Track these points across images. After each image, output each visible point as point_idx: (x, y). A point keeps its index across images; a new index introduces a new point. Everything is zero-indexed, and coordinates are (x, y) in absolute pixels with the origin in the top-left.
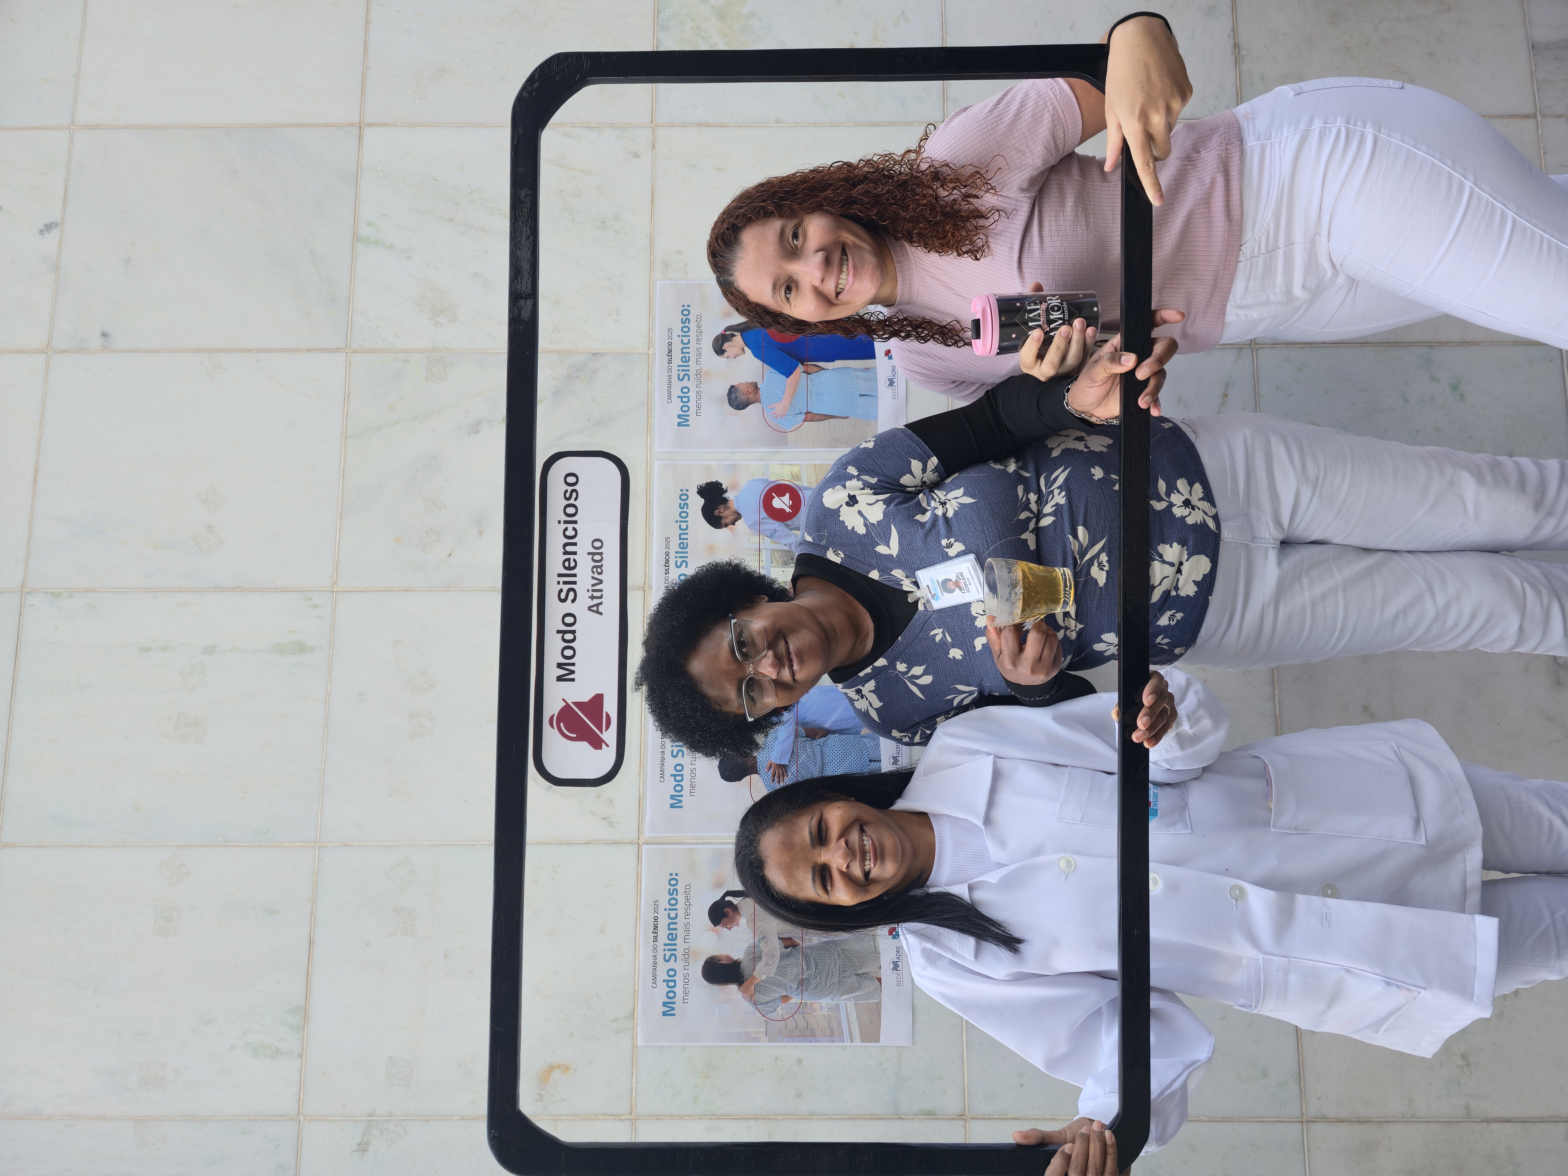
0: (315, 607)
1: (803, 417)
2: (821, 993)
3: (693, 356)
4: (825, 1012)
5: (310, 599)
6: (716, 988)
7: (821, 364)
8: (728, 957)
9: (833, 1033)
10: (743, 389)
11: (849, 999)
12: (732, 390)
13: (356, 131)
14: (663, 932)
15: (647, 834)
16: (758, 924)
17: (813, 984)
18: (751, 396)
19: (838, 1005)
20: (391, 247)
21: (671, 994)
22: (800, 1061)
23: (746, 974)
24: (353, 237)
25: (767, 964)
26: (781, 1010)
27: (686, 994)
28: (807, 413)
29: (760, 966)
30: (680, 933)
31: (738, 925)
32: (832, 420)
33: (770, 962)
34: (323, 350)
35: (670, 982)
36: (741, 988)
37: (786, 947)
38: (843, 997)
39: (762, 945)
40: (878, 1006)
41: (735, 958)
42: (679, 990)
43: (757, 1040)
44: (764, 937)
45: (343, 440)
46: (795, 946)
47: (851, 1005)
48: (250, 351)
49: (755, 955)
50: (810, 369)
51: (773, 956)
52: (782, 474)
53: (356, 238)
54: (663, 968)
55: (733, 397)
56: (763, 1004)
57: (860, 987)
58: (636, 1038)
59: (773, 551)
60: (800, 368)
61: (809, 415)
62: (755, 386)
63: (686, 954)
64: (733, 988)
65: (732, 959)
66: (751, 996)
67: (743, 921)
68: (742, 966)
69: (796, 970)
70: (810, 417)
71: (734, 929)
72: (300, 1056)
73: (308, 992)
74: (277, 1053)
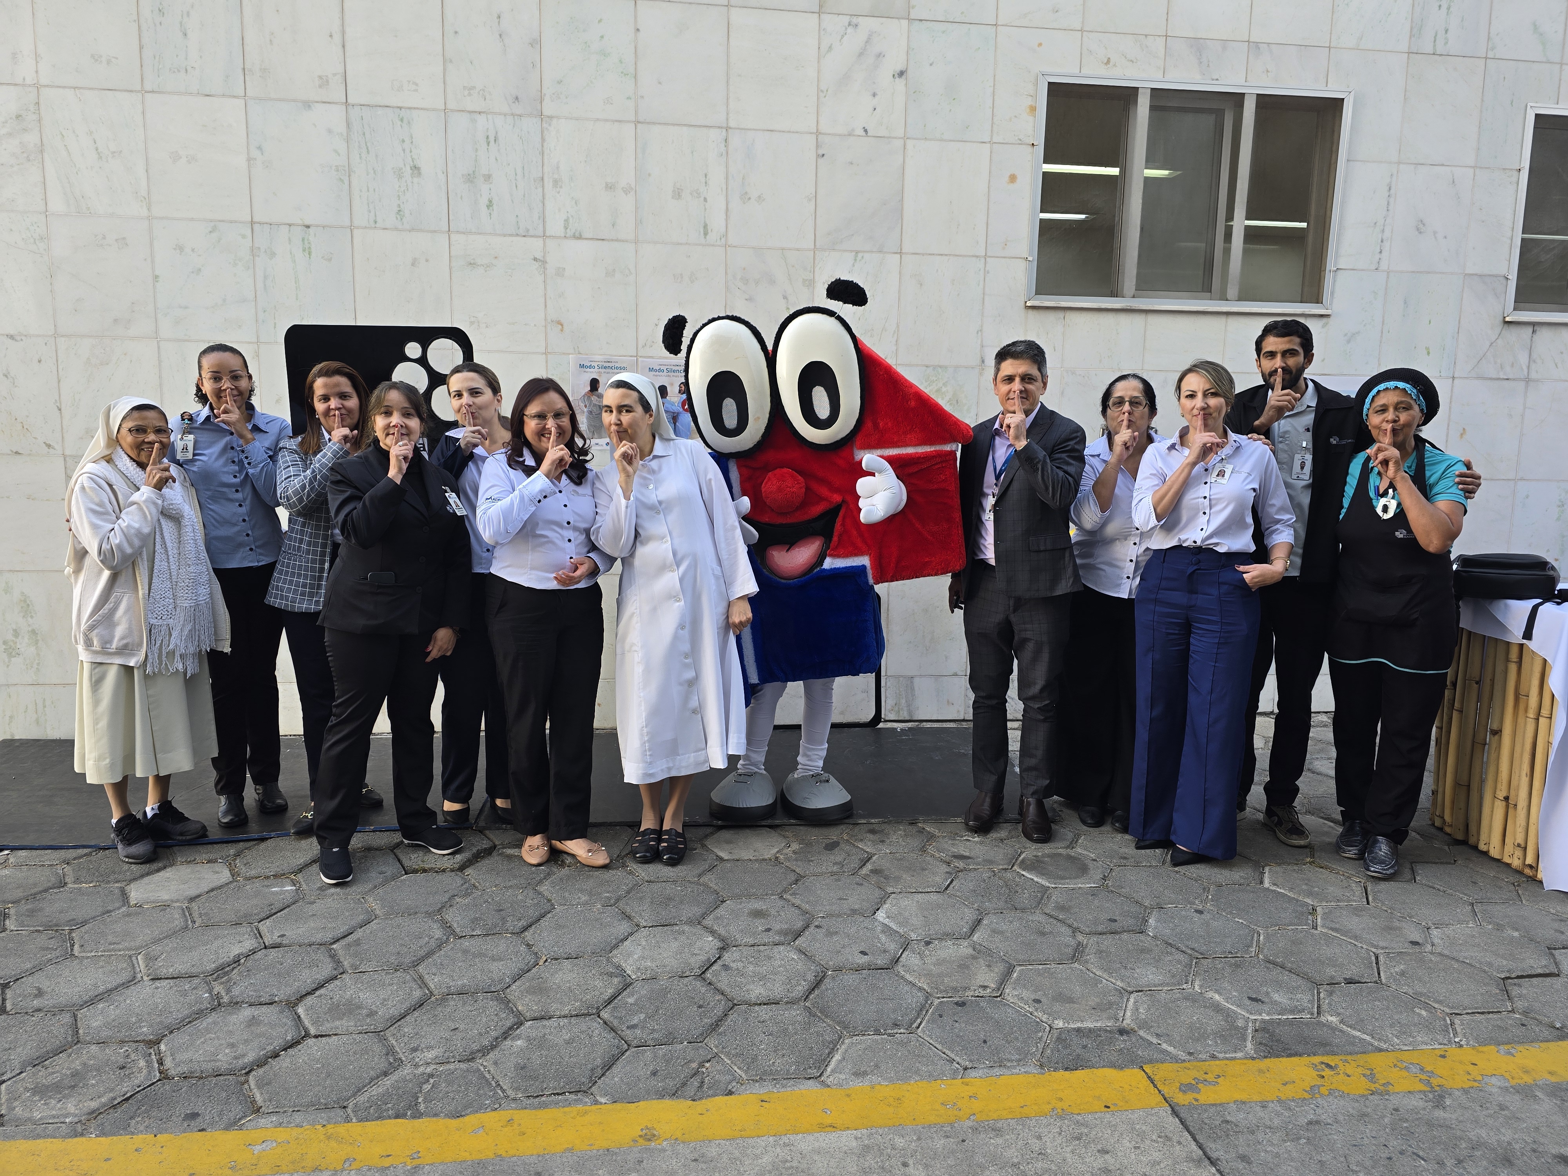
0: (721, 239)
2: (587, 419)
5: (723, 237)
13: (899, 251)
14: (607, 364)
15: (640, 359)
17: (589, 416)
19: (584, 424)
20: (854, 265)
21: (587, 367)
23: (593, 393)
26: (582, 405)
29: (595, 398)
30: (607, 370)
33: (596, 401)
34: (815, 240)
35: (590, 367)
37: (602, 407)
38: (586, 426)
45: (782, 248)
47: (584, 428)
48: (815, 212)
49: (599, 396)
53: (857, 252)
54: (595, 364)
56: (583, 399)
58: (571, 355)
72: (565, 237)
73: (586, 239)
74: (566, 228)
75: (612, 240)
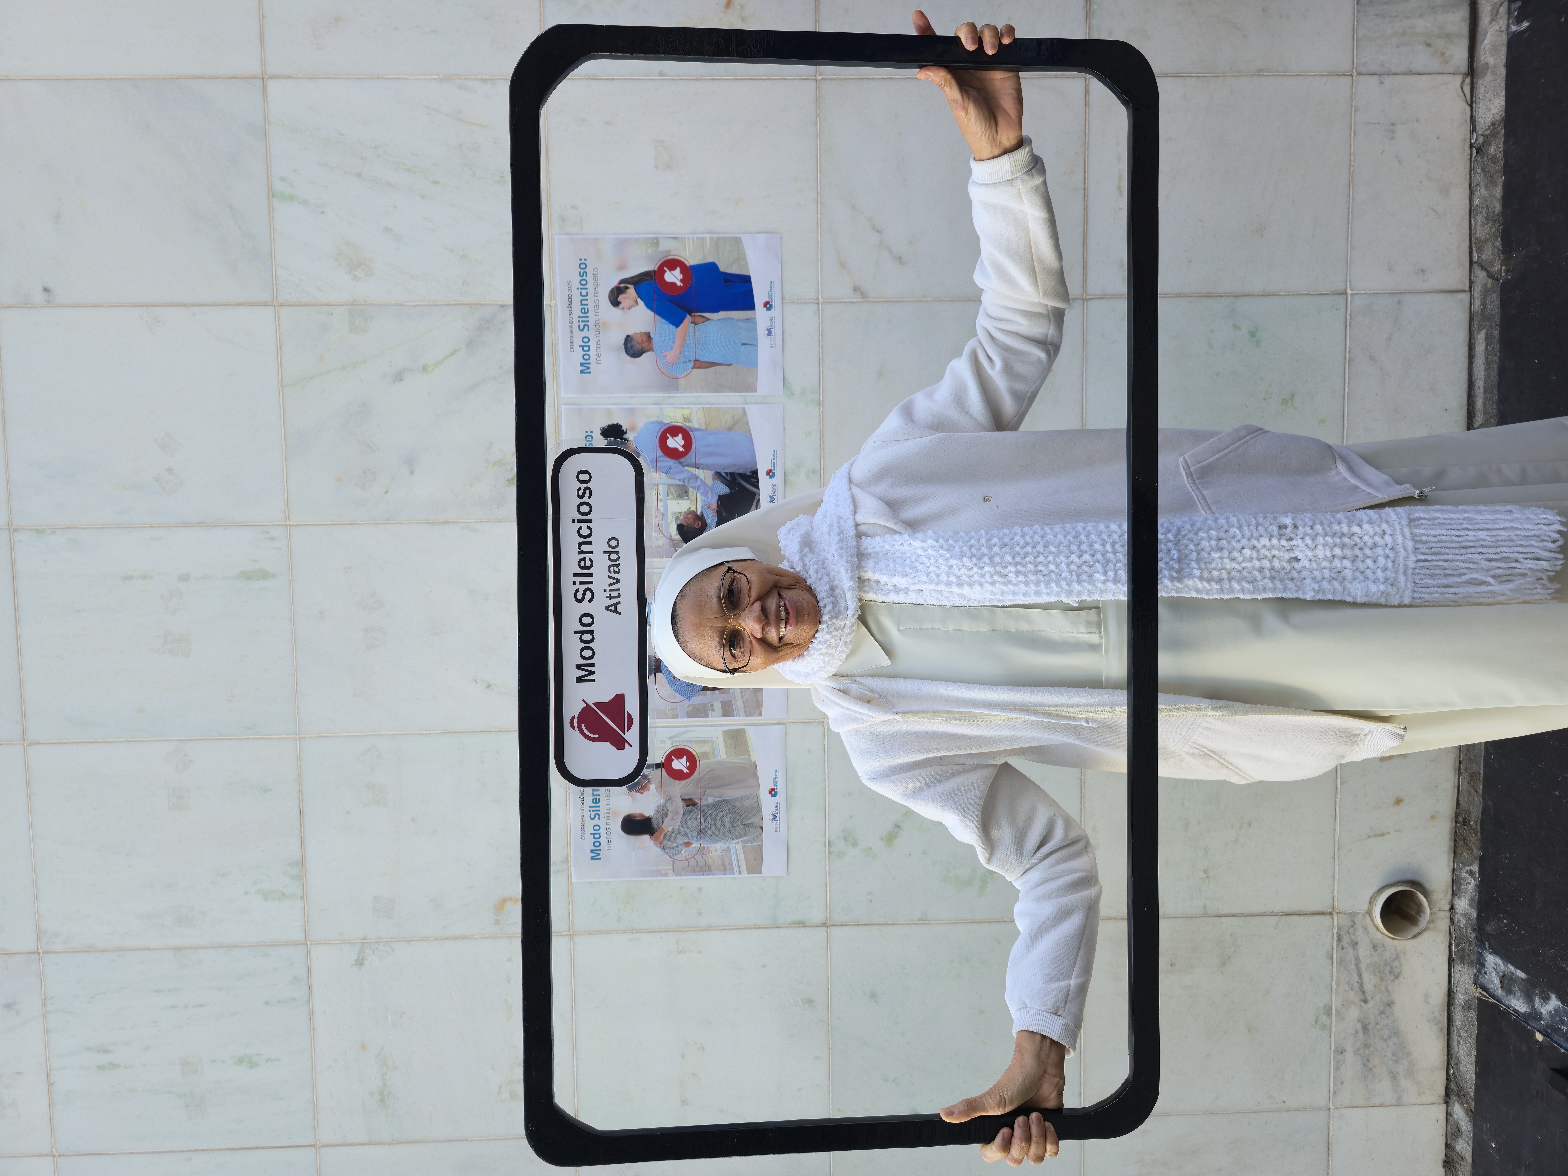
0: (273, 539)
1: (692, 364)
2: (715, 839)
3: (591, 307)
4: (719, 853)
5: (267, 532)
6: (633, 839)
7: (707, 315)
8: (641, 815)
9: (726, 868)
10: (638, 339)
11: (738, 843)
12: (628, 339)
13: (259, 83)
14: (588, 797)
16: (665, 789)
17: (710, 832)
18: (645, 345)
19: (729, 848)
20: (305, 202)
21: (597, 844)
22: (700, 890)
23: (656, 827)
24: (269, 193)
25: (673, 819)
26: (685, 852)
27: (609, 842)
28: (696, 361)
29: (667, 821)
31: (648, 790)
32: (718, 367)
33: (675, 818)
34: (252, 304)
35: (596, 835)
36: (653, 837)
37: (687, 806)
38: (733, 842)
39: (668, 805)
40: (761, 847)
41: (647, 815)
42: (603, 840)
43: (666, 875)
44: (670, 799)
45: (281, 389)
46: (694, 804)
47: (739, 847)
48: (185, 305)
49: (663, 813)
50: (698, 320)
51: (677, 813)
52: (675, 417)
53: (272, 194)
54: (589, 824)
55: (629, 346)
56: (670, 848)
57: (746, 834)
58: (571, 876)
59: (669, 485)
60: (688, 318)
61: (697, 363)
62: (648, 336)
63: (608, 813)
64: (646, 838)
65: (645, 816)
66: (661, 843)
67: (652, 787)
68: (652, 821)
69: (696, 823)
70: (699, 364)
71: (646, 793)
72: (302, 898)
73: (303, 851)
74: (283, 896)
75: (300, 791)
